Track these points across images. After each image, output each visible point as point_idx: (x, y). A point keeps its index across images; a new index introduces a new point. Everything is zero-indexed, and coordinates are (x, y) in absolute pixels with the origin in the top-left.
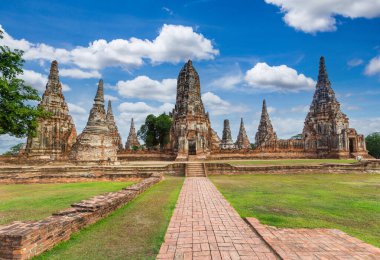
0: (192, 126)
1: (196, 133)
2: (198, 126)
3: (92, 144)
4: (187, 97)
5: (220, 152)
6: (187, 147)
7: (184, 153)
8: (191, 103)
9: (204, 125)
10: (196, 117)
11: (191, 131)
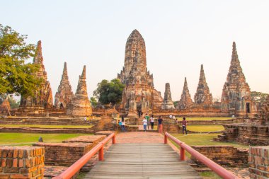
0: (139, 92)
1: (142, 97)
2: (144, 92)
3: (81, 106)
4: (136, 69)
5: (160, 112)
6: (135, 107)
7: (133, 112)
8: (139, 74)
9: (148, 91)
10: (142, 85)
11: (138, 96)
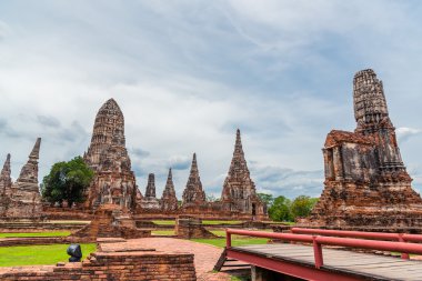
0: (118, 184)
1: (122, 191)
3: (24, 201)
4: (114, 151)
8: (118, 159)
9: (130, 183)
10: (122, 175)
11: (116, 189)
